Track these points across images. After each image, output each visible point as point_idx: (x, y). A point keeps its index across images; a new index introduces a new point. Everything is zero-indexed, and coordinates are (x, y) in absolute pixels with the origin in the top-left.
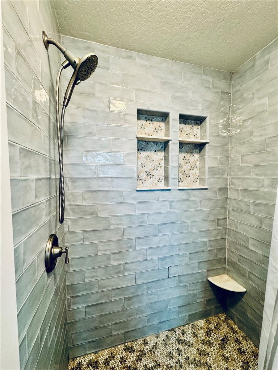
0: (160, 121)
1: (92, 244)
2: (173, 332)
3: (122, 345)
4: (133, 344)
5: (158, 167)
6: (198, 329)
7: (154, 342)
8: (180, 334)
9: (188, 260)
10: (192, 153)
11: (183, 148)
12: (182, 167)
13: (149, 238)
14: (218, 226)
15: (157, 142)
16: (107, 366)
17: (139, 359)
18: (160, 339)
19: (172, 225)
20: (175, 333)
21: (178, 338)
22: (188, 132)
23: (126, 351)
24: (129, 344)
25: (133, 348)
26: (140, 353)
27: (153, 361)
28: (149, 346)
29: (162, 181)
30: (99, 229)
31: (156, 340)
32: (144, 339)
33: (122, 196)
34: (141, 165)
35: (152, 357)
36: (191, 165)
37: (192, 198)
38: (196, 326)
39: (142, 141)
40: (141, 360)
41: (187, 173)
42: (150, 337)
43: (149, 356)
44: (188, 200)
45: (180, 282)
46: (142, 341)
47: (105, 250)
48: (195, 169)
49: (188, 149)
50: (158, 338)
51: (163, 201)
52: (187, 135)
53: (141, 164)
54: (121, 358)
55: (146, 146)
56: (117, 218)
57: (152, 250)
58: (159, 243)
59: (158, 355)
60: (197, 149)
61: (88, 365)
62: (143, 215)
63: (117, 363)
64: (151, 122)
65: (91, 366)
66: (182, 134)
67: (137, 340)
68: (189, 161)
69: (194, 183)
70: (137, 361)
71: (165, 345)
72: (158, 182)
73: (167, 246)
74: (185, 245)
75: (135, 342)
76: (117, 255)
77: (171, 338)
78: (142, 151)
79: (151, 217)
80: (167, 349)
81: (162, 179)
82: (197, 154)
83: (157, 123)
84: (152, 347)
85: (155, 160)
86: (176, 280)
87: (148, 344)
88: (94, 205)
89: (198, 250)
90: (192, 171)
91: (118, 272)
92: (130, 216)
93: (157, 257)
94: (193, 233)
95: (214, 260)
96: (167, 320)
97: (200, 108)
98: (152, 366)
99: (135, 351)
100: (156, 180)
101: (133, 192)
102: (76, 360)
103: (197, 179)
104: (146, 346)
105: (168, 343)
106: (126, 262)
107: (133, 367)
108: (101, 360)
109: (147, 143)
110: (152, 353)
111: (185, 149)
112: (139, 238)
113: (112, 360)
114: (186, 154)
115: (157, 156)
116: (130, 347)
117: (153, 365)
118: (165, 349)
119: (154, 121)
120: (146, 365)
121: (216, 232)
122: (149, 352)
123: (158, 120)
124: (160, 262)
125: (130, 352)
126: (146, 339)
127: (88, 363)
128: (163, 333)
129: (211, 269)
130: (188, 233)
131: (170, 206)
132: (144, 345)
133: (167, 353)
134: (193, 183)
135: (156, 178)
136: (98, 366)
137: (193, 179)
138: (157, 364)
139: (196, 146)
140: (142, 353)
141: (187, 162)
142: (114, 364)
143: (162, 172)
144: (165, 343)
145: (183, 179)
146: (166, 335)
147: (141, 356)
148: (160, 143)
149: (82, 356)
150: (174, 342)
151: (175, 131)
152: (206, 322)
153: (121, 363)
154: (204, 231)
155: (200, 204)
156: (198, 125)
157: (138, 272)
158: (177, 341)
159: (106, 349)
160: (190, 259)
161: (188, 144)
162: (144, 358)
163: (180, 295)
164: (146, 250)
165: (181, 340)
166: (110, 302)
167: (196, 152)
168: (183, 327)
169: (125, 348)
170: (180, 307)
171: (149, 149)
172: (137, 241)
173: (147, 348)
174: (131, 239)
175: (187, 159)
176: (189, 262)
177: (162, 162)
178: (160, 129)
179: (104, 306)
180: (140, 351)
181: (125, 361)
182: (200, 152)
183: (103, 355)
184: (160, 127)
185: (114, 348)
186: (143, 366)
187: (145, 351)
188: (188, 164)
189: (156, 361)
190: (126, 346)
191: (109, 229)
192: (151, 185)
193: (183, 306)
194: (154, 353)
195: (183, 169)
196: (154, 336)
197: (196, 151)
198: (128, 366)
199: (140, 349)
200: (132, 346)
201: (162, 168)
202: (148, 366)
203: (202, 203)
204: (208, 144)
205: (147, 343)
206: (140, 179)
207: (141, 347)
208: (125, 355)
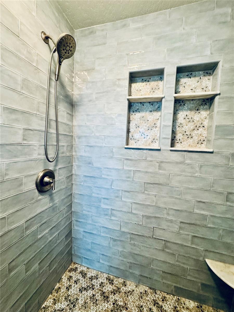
0: (157, 80)
1: (89, 187)
2: (153, 292)
3: (107, 274)
4: (115, 278)
5: (153, 127)
6: (183, 307)
7: (132, 288)
8: (160, 299)
9: (177, 228)
10: (198, 110)
11: (185, 105)
12: (183, 127)
13: (135, 194)
14: (227, 201)
15: (153, 102)
16: (90, 281)
17: (114, 292)
18: (138, 290)
19: (160, 186)
20: (155, 294)
21: (156, 301)
22: (193, 86)
23: (107, 280)
24: (112, 277)
25: (113, 282)
26: (116, 288)
27: (123, 302)
28: (126, 289)
29: (156, 142)
30: (94, 176)
31: (134, 288)
32: (124, 281)
33: (112, 152)
34: (135, 126)
35: (124, 299)
36: (195, 124)
37: (188, 161)
38: (182, 303)
39: (138, 103)
40: (115, 294)
41: (189, 134)
42: (130, 282)
43: (122, 295)
44: (181, 163)
45: (166, 247)
46: (123, 281)
47: (98, 194)
48: (201, 129)
49: (192, 106)
50: (137, 288)
51: (151, 161)
52: (192, 89)
53: (136, 124)
54: (101, 282)
55: (141, 107)
56: (108, 170)
57: (138, 206)
58: (145, 201)
59: (130, 301)
60: (206, 104)
61: (80, 273)
62: (130, 171)
63: (97, 284)
64: (148, 83)
65: (82, 274)
66: (185, 89)
67: (119, 278)
68: (192, 120)
69: (198, 146)
70: (112, 293)
71: (140, 297)
72: (152, 142)
73: (152, 206)
74: (175, 211)
75: (117, 279)
76: (106, 201)
77: (149, 295)
78: (137, 113)
79: (137, 175)
80: (141, 301)
81: (156, 140)
82: (206, 111)
83: (155, 82)
84: (128, 291)
85: (150, 120)
86: (162, 244)
87: (126, 287)
88: (91, 157)
89: (193, 222)
90: (196, 132)
91: (107, 215)
92: (118, 170)
93: (141, 213)
94: (187, 201)
95: (217, 241)
96: (149, 278)
97: (209, 53)
98: (120, 305)
99: (113, 284)
100: (150, 140)
101: (122, 149)
102: (76, 265)
103: (204, 140)
104: (124, 287)
105: (144, 298)
106: (113, 208)
107: (106, 295)
108: (89, 275)
109: (142, 104)
110: (125, 295)
111: (187, 107)
112: (126, 191)
113: (95, 280)
114: (189, 112)
115: (152, 116)
116: (112, 279)
117: (122, 304)
118: (139, 300)
119: (150, 82)
120: (116, 301)
121: (224, 208)
122: (123, 293)
123: (156, 79)
124: (144, 219)
125: (110, 283)
126: (126, 282)
127: (81, 271)
128: (144, 287)
129: (212, 250)
130: (179, 199)
131: (159, 166)
132: (123, 285)
133: (138, 305)
134: (196, 146)
135: (149, 138)
136: (85, 277)
137: (197, 141)
138: (125, 307)
139: (204, 101)
140: (118, 290)
141: (190, 121)
142: (95, 283)
143: (156, 132)
144: (141, 295)
145: (183, 140)
146: (146, 291)
147: (116, 291)
148: (156, 103)
149: (80, 264)
150: (150, 300)
151: (169, 87)
152: (198, 307)
153: (100, 285)
154: (204, 203)
155: (200, 169)
156: (209, 75)
157: (123, 220)
158: (153, 302)
159: (95, 270)
160: (180, 228)
161: (192, 100)
162: (118, 294)
163: (165, 261)
164: (131, 203)
165: (158, 304)
166: (99, 235)
167: (203, 109)
168: (166, 294)
169: (108, 277)
170: (164, 272)
171: (144, 110)
172: (123, 193)
173: (123, 289)
174: (119, 190)
175: (190, 118)
176: (179, 230)
177: (157, 122)
178: (157, 88)
179: (95, 237)
180: (117, 287)
181: (103, 287)
182: (210, 108)
183: (91, 273)
184: (158, 86)
185: (100, 273)
186: (114, 300)
187: (121, 290)
188: (191, 124)
189: (125, 304)
190: (109, 277)
191: (101, 178)
192: (144, 145)
193: (168, 273)
194: (128, 296)
195: (183, 129)
196: (135, 284)
197: (205, 107)
198: (104, 291)
199: (118, 286)
200: (113, 280)
201: (157, 128)
202: (118, 303)
203: (203, 169)
204: (218, 96)
205: (126, 285)
206: (134, 139)
207: (120, 285)
208: (105, 283)
